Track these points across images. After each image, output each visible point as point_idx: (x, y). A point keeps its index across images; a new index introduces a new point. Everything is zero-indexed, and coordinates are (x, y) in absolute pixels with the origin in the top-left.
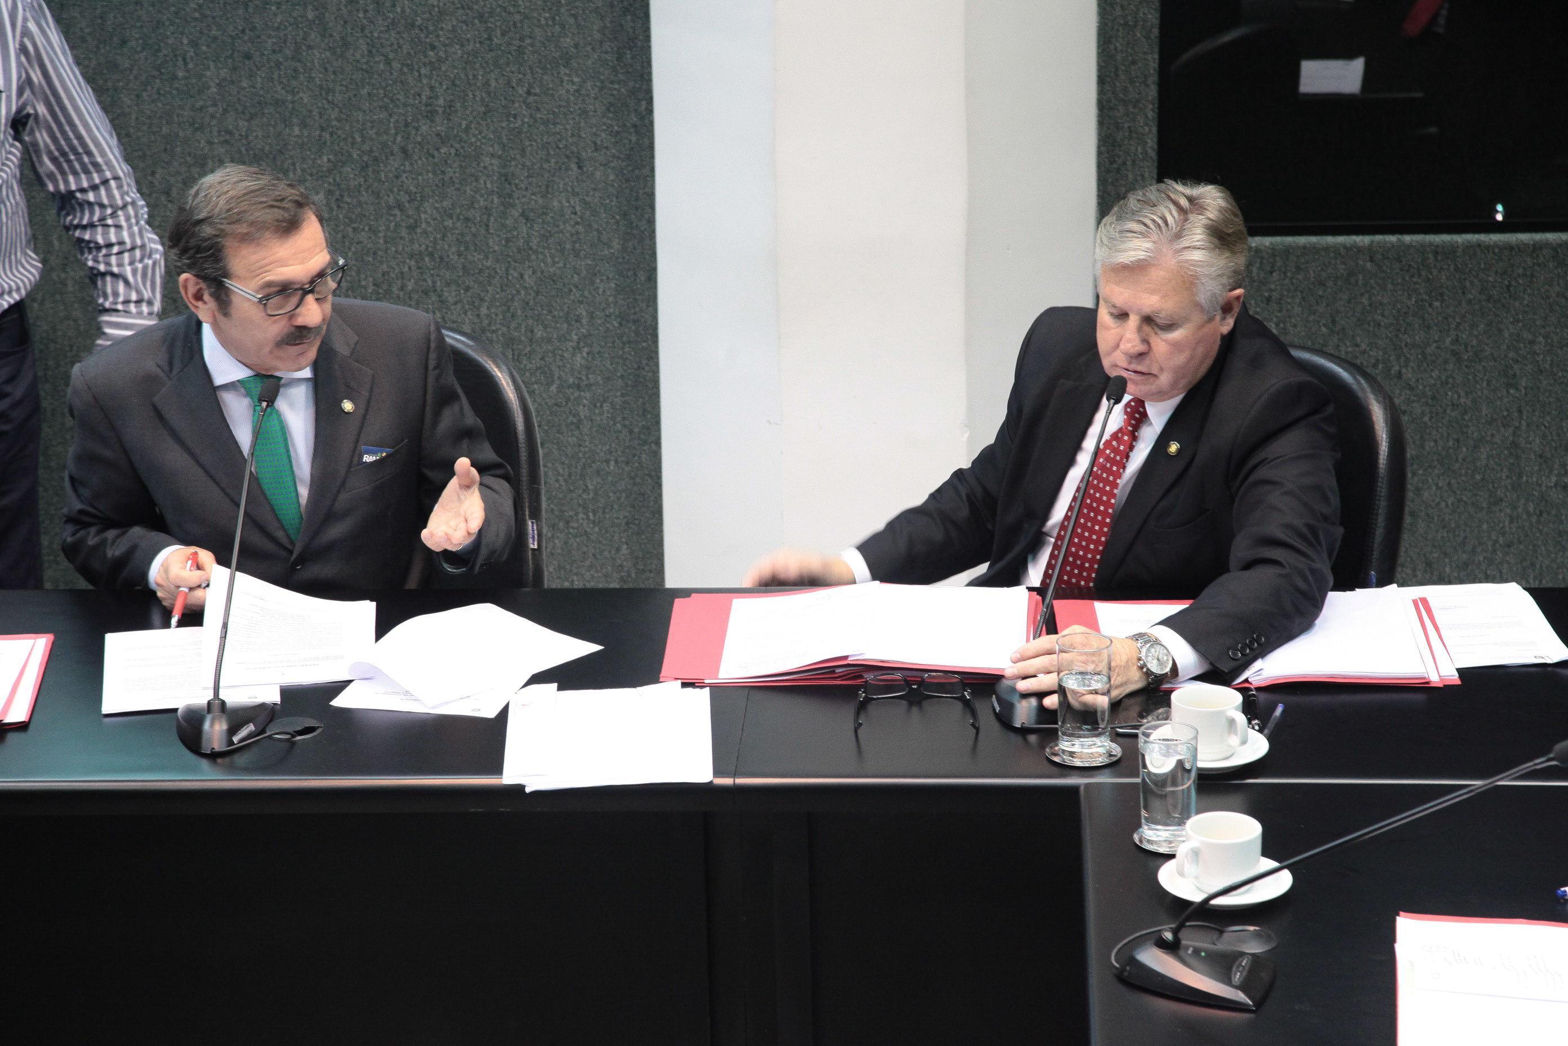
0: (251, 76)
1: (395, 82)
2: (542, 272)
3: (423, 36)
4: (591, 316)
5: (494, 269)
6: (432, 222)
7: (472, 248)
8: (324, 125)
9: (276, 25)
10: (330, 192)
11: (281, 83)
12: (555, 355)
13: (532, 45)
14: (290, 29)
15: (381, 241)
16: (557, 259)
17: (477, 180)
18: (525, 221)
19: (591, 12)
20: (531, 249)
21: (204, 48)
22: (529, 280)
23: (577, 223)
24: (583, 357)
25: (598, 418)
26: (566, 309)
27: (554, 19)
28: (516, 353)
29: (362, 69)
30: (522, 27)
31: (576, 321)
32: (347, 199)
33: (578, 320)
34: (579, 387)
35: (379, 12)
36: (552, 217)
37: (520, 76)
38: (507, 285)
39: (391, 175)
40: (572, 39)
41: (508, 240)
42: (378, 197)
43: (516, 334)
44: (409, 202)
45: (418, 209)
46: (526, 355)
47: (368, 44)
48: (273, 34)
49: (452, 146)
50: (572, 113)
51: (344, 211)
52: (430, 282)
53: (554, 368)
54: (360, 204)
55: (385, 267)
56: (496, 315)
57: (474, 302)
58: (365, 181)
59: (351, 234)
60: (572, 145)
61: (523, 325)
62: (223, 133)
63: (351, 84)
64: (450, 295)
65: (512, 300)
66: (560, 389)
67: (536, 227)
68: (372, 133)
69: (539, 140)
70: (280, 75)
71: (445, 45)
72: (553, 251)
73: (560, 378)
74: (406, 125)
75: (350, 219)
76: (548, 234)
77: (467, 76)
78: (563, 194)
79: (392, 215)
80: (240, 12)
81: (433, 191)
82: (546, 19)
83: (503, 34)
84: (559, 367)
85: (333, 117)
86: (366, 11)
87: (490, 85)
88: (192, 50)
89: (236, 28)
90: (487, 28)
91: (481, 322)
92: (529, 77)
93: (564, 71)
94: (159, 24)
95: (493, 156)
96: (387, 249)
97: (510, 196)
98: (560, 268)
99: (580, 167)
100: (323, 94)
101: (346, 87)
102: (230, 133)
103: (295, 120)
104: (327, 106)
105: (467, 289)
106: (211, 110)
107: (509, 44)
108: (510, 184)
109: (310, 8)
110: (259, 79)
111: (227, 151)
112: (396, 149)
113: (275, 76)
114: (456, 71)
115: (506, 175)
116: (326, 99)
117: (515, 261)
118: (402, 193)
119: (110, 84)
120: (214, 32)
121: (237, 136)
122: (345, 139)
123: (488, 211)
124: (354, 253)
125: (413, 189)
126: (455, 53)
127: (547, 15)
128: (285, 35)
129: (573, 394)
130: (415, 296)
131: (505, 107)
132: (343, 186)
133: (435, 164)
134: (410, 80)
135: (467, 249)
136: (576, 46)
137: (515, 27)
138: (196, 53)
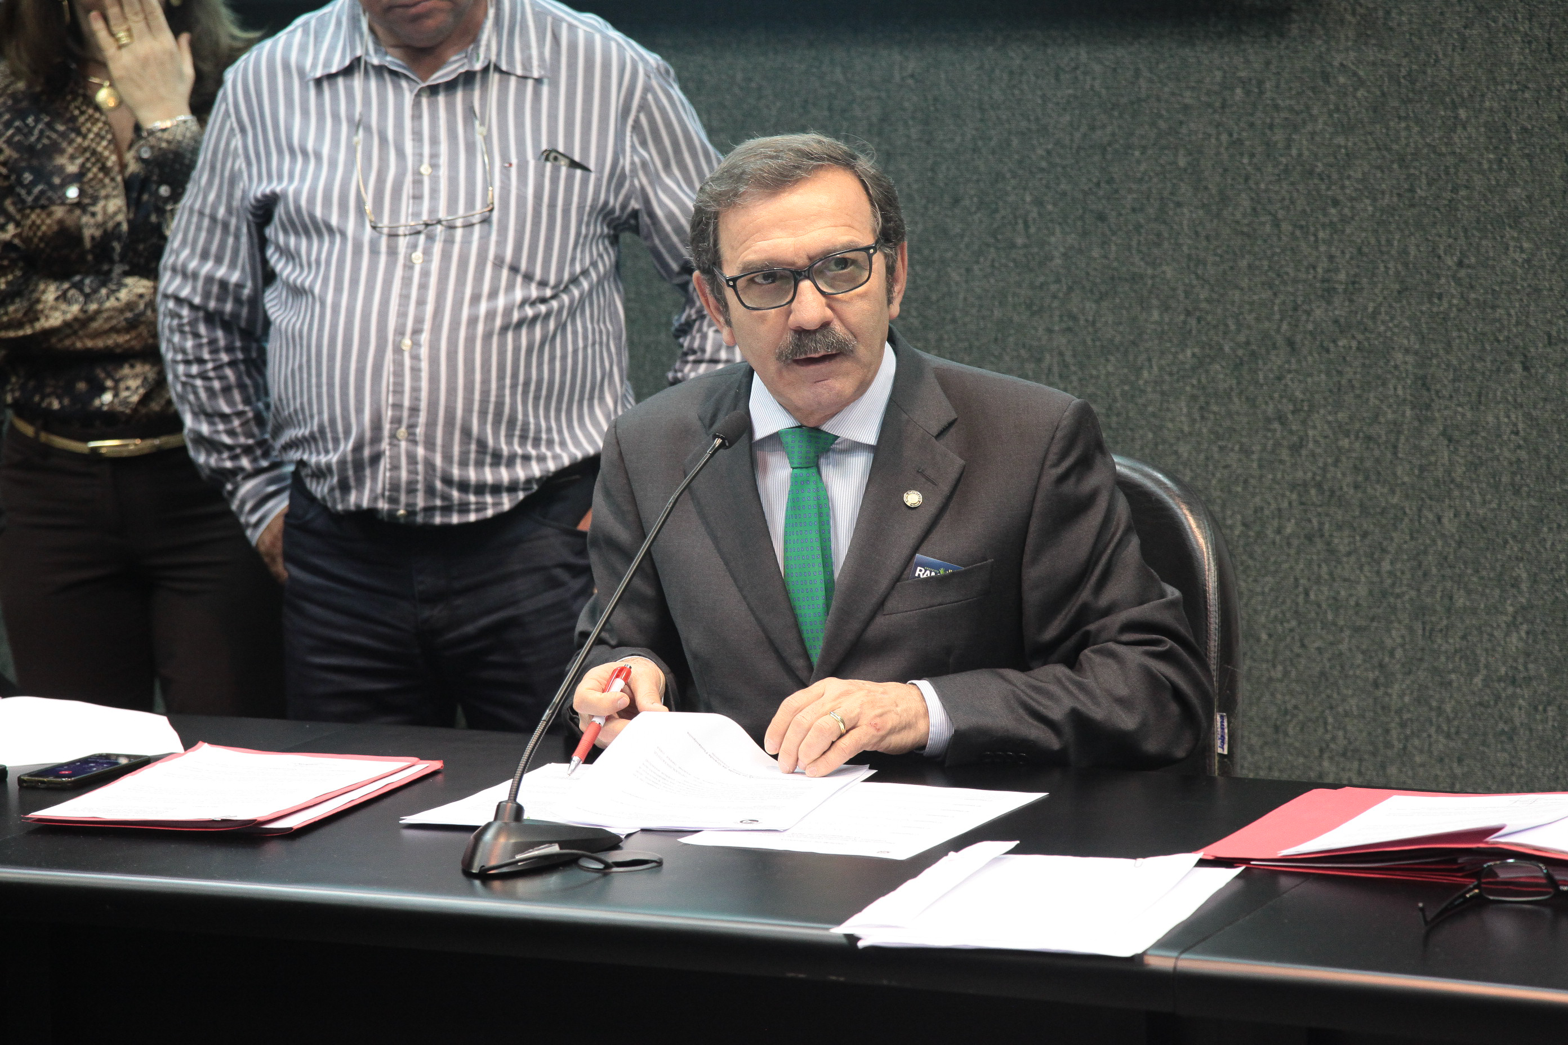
0: (1104, 244)
1: (1283, 251)
2: (1468, 514)
3: (1323, 187)
4: (1534, 580)
5: (1403, 508)
6: (1322, 440)
7: (1373, 477)
8: (1190, 308)
9: (1139, 175)
10: (1194, 398)
11: (1139, 251)
12: (1481, 633)
13: (1469, 198)
14: (1155, 180)
15: (1255, 465)
16: (1489, 497)
17: (1384, 384)
18: (1446, 442)
19: (1551, 151)
20: (1453, 481)
21: (1050, 207)
22: (1450, 525)
23: (1519, 447)
24: (1520, 639)
25: (1540, 728)
26: (1499, 569)
27: (1501, 161)
28: (1428, 627)
29: (1243, 233)
30: (1456, 173)
31: (1513, 586)
32: (1215, 408)
33: (1516, 584)
34: (1514, 682)
35: (1268, 156)
36: (1484, 438)
37: (1450, 240)
38: (1418, 531)
39: (1271, 376)
40: (1524, 189)
41: (1422, 469)
42: (1254, 406)
43: (1429, 600)
44: (1293, 412)
45: (1304, 422)
46: (1441, 630)
47: (1252, 199)
48: (1134, 186)
49: (1354, 337)
50: (1518, 291)
51: (1210, 424)
52: (1315, 521)
53: (1478, 652)
54: (1230, 414)
55: (1257, 500)
56: (1403, 573)
57: (1373, 554)
58: (1239, 383)
59: (1216, 456)
60: (1516, 336)
61: (1440, 588)
62: (1065, 319)
63: (1227, 252)
64: (1341, 543)
65: (1425, 552)
66: (1487, 682)
67: (1462, 451)
68: (1250, 318)
69: (1471, 330)
70: (1139, 243)
71: (1352, 199)
72: (1484, 485)
73: (1487, 666)
74: (1295, 309)
75: (1216, 433)
76: (1477, 461)
77: (1378, 241)
78: (1501, 406)
79: (1269, 430)
80: (1097, 158)
81: (1325, 399)
82: (1490, 161)
83: (1429, 184)
84: (1487, 650)
85: (1202, 297)
86: (1252, 155)
87: (1408, 254)
88: (1035, 209)
89: (1090, 180)
90: (1409, 176)
91: (1382, 582)
92: (1462, 241)
93: (1510, 233)
94: (999, 177)
95: (1407, 351)
96: (1261, 477)
97: (1428, 407)
98: (1492, 510)
99: (1526, 368)
100: (1192, 265)
101: (1221, 256)
102: (1074, 318)
103: (1155, 302)
104: (1195, 282)
105: (1365, 535)
106: (1054, 287)
107: (1438, 197)
108: (1428, 390)
109: (1182, 152)
110: (1114, 248)
111: (1069, 342)
112: (1280, 340)
113: (1134, 243)
114: (1364, 235)
115: (1424, 378)
116: (1196, 274)
117: (1431, 499)
118: (1285, 401)
119: (937, 255)
120: (1064, 186)
121: (1082, 322)
122: (1215, 327)
123: (1396, 427)
124: (1220, 481)
125: (1298, 394)
126: (1365, 210)
127: (1491, 156)
128: (1150, 189)
129: (1504, 689)
130: (1295, 542)
131: (1427, 283)
132: (1210, 390)
133: (1330, 362)
134: (1303, 245)
135: (1367, 478)
136: (1529, 198)
137: (1447, 173)
138: (1040, 214)
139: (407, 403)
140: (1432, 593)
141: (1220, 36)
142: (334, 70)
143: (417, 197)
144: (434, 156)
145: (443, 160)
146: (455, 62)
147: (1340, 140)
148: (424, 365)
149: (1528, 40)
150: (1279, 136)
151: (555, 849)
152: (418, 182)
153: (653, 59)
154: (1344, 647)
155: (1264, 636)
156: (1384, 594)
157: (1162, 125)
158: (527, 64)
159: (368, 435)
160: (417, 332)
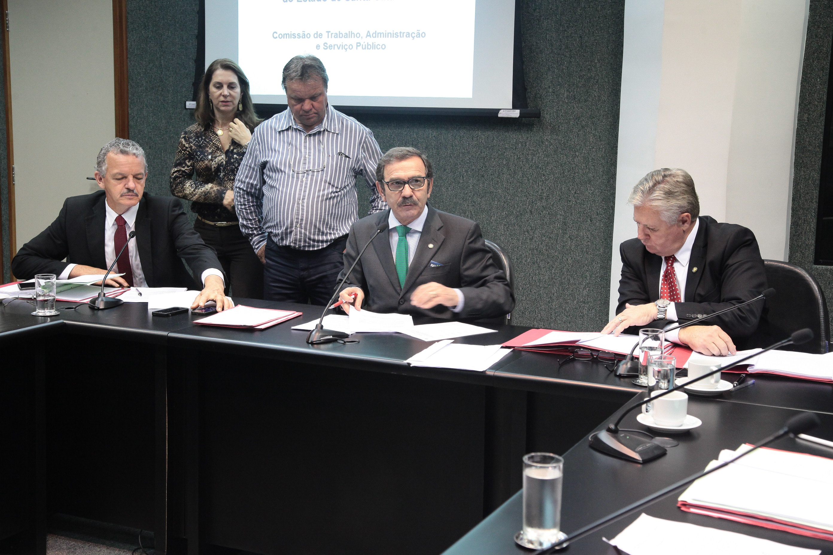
0: (483, 183)
1: (530, 187)
2: (575, 259)
3: (541, 171)
4: (591, 276)
5: (558, 256)
6: (538, 238)
7: (551, 248)
8: (505, 201)
9: (493, 166)
10: (505, 225)
11: (492, 186)
12: (577, 290)
13: (578, 176)
14: (497, 167)
15: (520, 243)
16: (580, 254)
17: (555, 224)
18: (570, 239)
20: (571, 250)
21: (469, 173)
22: (570, 261)
24: (587, 292)
26: (582, 273)
27: (586, 167)
28: (563, 288)
29: (520, 182)
30: (575, 169)
31: (585, 278)
32: (511, 228)
34: (584, 303)
35: (527, 162)
36: (580, 239)
37: (573, 187)
38: (562, 262)
39: (526, 220)
40: (592, 174)
41: (563, 246)
42: (521, 228)
43: (564, 281)
44: (531, 230)
45: (534, 232)
46: (566, 289)
47: (522, 173)
48: (492, 168)
49: (547, 211)
50: (590, 201)
51: (509, 232)
52: (535, 259)
53: (576, 295)
54: (514, 229)
55: (521, 253)
56: (557, 273)
57: (550, 268)
58: (517, 222)
59: (510, 241)
60: (589, 212)
61: (566, 278)
62: (472, 203)
64: (542, 265)
65: (563, 268)
66: (577, 303)
67: (574, 242)
69: (577, 210)
71: (548, 175)
72: (579, 251)
73: (578, 298)
74: (532, 203)
75: (511, 235)
76: (578, 245)
77: (555, 186)
78: (584, 231)
79: (524, 234)
80: (482, 161)
81: (539, 227)
82: (584, 166)
83: (568, 172)
84: (578, 294)
85: (508, 198)
86: (523, 162)
87: (562, 190)
88: (466, 173)
89: (480, 166)
91: (552, 276)
92: (576, 187)
93: (588, 185)
94: (456, 164)
95: (561, 215)
96: (522, 247)
97: (566, 230)
98: (581, 258)
99: (591, 221)
100: (506, 190)
101: (514, 188)
102: (475, 202)
103: (496, 199)
104: (507, 194)
105: (548, 263)
107: (570, 175)
108: (566, 226)
109: (504, 160)
110: (486, 184)
111: (473, 209)
112: (528, 210)
113: (491, 183)
114: (551, 184)
115: (565, 222)
116: (507, 192)
117: (565, 254)
118: (529, 227)
119: (439, 184)
120: (473, 167)
121: (477, 204)
122: (512, 207)
123: (557, 235)
124: (511, 247)
125: (532, 225)
126: (551, 178)
128: (496, 169)
129: (582, 305)
130: (530, 264)
131: (567, 198)
132: (510, 223)
133: (541, 217)
134: (535, 186)
135: (549, 248)
136: (593, 176)
137: (573, 169)
138: (467, 175)
139: (300, 218)
140: (564, 279)
141: (515, 130)
142: (284, 129)
143: (305, 163)
144: (309, 153)
145: (312, 154)
146: (316, 128)
147: (546, 159)
148: (305, 208)
149: (594, 135)
150: (530, 157)
151: (331, 337)
152: (305, 159)
153: (368, 129)
154: (541, 292)
155: (521, 289)
156: (552, 279)
157: (500, 153)
158: (335, 129)
159: (289, 226)
160: (303, 199)
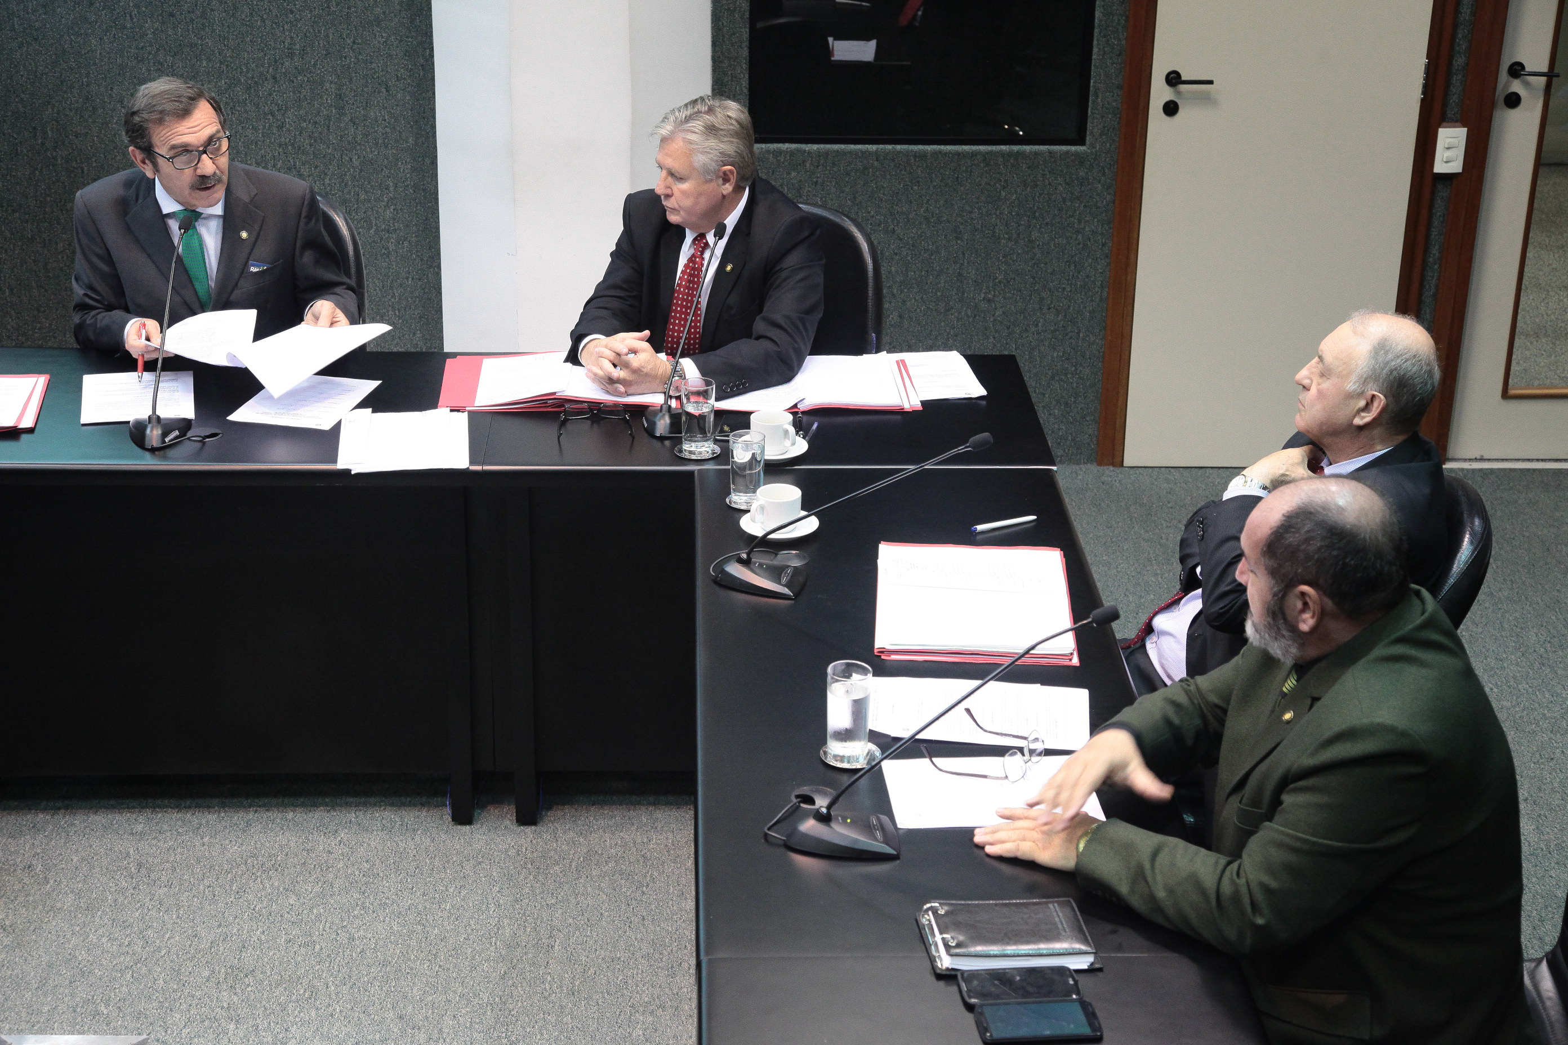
0: (174, 28)
1: (267, 34)
2: (364, 157)
3: (285, 4)
4: (396, 186)
5: (333, 155)
6: (293, 124)
7: (319, 141)
8: (222, 60)
11: (194, 32)
12: (373, 210)
15: (260, 135)
16: (373, 149)
17: (321, 97)
18: (352, 124)
20: (356, 142)
21: (144, 9)
22: (356, 163)
24: (391, 212)
25: (401, 251)
26: (379, 181)
28: (348, 206)
29: (246, 25)
31: (386, 189)
34: (388, 231)
36: (370, 122)
37: (349, 32)
38: (341, 165)
39: (266, 93)
41: (341, 137)
42: (258, 107)
43: (348, 196)
44: (278, 111)
45: (283, 115)
46: (356, 209)
49: (305, 76)
50: (382, 56)
53: (372, 219)
54: (246, 112)
56: (335, 184)
58: (249, 97)
60: (382, 76)
61: (353, 191)
63: (239, 34)
65: (345, 175)
66: (376, 232)
67: (360, 128)
68: (253, 66)
69: (361, 73)
70: (193, 27)
72: (371, 144)
73: (376, 225)
74: (276, 62)
75: (240, 121)
76: (367, 133)
77: (314, 31)
78: (377, 108)
79: (267, 119)
81: (293, 104)
83: (337, 5)
84: (376, 218)
85: (228, 55)
87: (329, 37)
92: (354, 32)
93: (376, 29)
95: (331, 82)
97: (343, 108)
98: (376, 155)
99: (387, 91)
100: (221, 40)
101: (236, 36)
104: (224, 48)
105: (316, 167)
108: (343, 100)
110: (179, 30)
112: (269, 76)
113: (191, 27)
114: (307, 27)
115: (340, 95)
116: (224, 44)
117: (347, 150)
118: (273, 105)
123: (328, 118)
124: (243, 143)
125: (280, 102)
126: (306, 16)
129: (384, 235)
131: (339, 51)
133: (294, 87)
134: (278, 32)
135: (315, 141)
136: (384, 13)
138: (139, 13)
140: (349, 193)
